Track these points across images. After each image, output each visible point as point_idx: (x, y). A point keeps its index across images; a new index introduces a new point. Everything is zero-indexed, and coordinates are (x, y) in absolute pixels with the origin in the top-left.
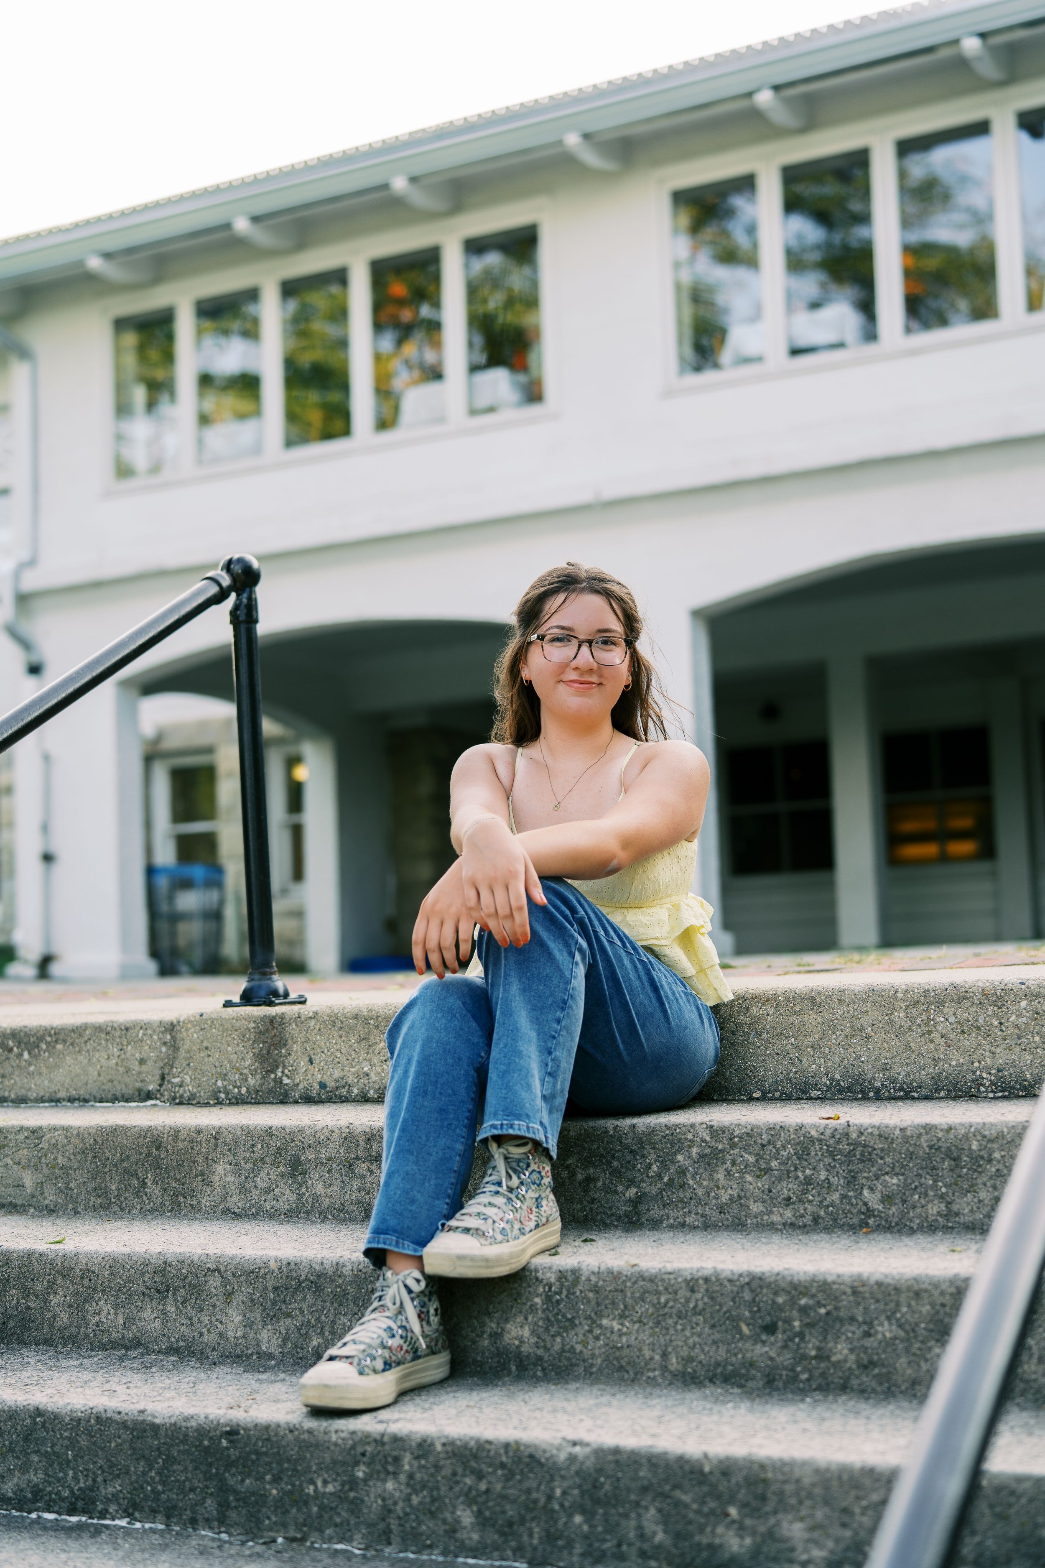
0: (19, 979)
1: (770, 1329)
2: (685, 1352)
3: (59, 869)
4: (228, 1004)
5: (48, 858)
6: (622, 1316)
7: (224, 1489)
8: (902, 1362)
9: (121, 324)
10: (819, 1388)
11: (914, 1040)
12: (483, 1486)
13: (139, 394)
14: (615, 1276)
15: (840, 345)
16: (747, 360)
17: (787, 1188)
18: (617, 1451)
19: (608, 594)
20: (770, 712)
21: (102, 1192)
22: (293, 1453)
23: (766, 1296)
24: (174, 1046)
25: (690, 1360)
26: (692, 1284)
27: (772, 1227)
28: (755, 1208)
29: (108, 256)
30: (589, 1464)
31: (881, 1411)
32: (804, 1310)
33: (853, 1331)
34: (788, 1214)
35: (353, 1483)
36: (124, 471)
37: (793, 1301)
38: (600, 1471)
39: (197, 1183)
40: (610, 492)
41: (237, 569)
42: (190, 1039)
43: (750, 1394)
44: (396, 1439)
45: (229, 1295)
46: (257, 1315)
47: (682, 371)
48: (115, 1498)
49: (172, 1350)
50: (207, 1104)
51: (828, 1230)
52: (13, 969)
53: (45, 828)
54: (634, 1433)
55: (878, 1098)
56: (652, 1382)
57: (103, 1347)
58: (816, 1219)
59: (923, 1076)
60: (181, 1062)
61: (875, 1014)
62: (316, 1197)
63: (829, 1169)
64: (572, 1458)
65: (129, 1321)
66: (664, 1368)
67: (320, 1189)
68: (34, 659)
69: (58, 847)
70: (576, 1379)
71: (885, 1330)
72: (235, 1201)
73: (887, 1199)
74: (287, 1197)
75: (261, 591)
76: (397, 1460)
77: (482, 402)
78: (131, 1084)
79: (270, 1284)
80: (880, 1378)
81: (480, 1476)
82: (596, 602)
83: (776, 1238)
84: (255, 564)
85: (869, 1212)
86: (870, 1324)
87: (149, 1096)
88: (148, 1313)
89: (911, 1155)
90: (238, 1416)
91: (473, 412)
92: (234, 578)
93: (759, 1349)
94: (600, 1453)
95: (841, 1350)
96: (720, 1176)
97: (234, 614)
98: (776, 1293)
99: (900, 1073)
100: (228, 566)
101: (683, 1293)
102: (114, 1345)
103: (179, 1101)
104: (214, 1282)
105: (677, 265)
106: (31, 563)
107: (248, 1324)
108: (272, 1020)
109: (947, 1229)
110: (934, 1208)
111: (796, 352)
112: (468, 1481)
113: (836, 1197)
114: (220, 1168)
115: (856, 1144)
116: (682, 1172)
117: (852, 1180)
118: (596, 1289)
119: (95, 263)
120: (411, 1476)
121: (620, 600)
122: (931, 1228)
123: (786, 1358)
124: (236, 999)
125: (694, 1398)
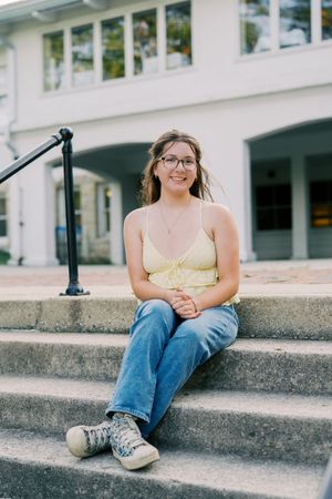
0: (12, 266)
1: (253, 435)
2: (220, 441)
3: (26, 228)
4: (61, 294)
5: (21, 224)
6: (197, 427)
7: (45, 490)
8: (302, 450)
9: (45, 36)
10: (271, 458)
11: (312, 317)
12: (140, 495)
13: (52, 62)
14: (194, 411)
15: (297, 45)
16: (264, 50)
17: (262, 376)
18: (190, 486)
19: (190, 143)
20: (271, 174)
21: (12, 365)
22: (70, 478)
23: (251, 422)
24: (41, 310)
25: (222, 445)
26: (223, 416)
27: (256, 390)
28: (250, 383)
29: (40, 11)
30: (180, 490)
31: (294, 470)
32: (265, 428)
33: (283, 437)
34: (262, 385)
35: (92, 491)
36: (47, 88)
37: (261, 425)
38: (184, 493)
39: (46, 364)
40: (216, 98)
41: (64, 132)
42: (47, 307)
43: (244, 460)
44: (108, 475)
45: (52, 411)
46: (63, 419)
47: (242, 54)
48: (6, 490)
49: (32, 430)
50: (52, 332)
51: (277, 392)
52: (10, 262)
53: (21, 214)
54: (198, 478)
55: (298, 339)
56: (208, 452)
57: (8, 428)
58: (273, 388)
59: (315, 331)
60: (43, 315)
61: (297, 307)
62: (88, 371)
63: (278, 369)
64: (174, 487)
65: (17, 418)
66: (212, 447)
67: (90, 368)
68: (17, 155)
69: (25, 220)
70: (179, 449)
71: (296, 437)
72: (59, 371)
73: (299, 382)
74: (78, 371)
75: (73, 141)
76: (108, 483)
77: (171, 65)
78: (25, 324)
79: (68, 407)
80: (294, 456)
81: (139, 492)
82: (186, 145)
83: (257, 395)
84: (71, 130)
85: (293, 386)
86: (290, 435)
87: (32, 328)
88: (23, 416)
89: (309, 365)
90: (51, 463)
91: (168, 68)
92: (63, 136)
93: (248, 442)
94: (184, 486)
95: (279, 444)
96: (237, 370)
97: (63, 149)
98: (255, 421)
99: (307, 330)
100: (61, 132)
101: (220, 418)
102: (12, 427)
103: (43, 330)
104: (47, 405)
105: (241, 15)
106: (15, 121)
107: (60, 422)
108: (76, 302)
109: (322, 394)
110: (317, 386)
111: (282, 47)
112: (135, 493)
113: (280, 380)
114: (54, 359)
115: (289, 360)
116: (223, 368)
117: (286, 374)
118: (187, 416)
119: (35, 14)
120: (113, 490)
121: (194, 145)
122: (316, 393)
123: (258, 446)
124: (64, 292)
125: (223, 461)
